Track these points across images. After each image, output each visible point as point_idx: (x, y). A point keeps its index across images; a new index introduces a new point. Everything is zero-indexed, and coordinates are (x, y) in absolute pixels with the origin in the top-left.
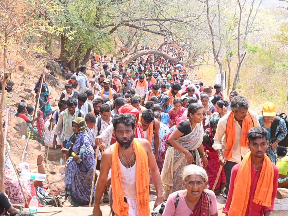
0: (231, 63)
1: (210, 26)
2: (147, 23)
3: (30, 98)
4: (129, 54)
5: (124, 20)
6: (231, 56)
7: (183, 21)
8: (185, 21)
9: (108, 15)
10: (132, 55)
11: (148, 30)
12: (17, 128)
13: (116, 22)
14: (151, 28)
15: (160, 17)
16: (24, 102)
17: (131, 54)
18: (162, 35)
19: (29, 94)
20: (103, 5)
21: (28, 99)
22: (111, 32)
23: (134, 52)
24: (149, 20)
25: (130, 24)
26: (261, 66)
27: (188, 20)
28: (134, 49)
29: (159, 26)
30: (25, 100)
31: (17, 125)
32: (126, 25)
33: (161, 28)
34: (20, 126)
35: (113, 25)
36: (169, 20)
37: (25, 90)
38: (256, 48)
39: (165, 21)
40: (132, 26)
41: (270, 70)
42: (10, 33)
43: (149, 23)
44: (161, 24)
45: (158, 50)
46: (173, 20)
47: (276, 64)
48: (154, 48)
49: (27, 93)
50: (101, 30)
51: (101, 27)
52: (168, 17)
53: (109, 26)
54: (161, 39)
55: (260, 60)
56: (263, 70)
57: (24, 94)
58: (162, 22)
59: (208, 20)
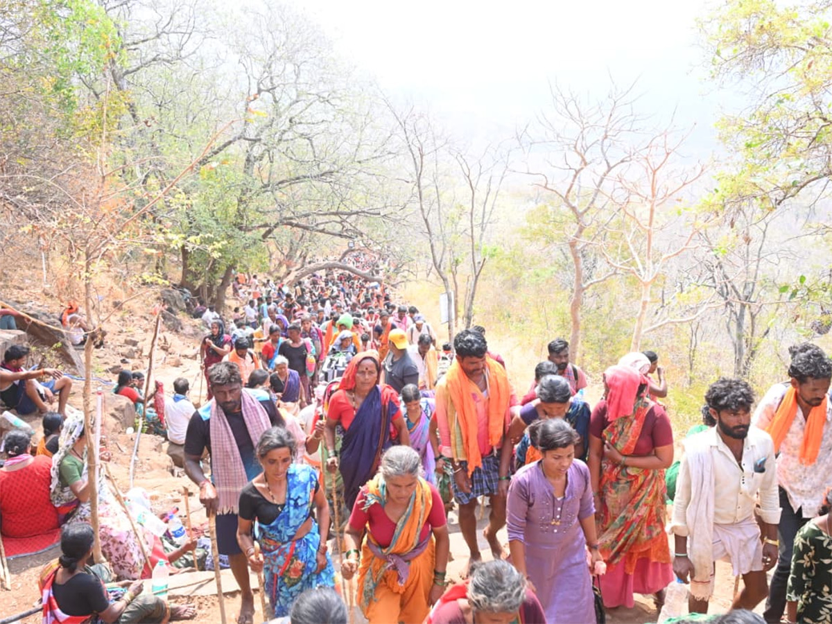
0: (457, 276)
1: (426, 220)
2: (320, 219)
3: (136, 355)
4: (293, 269)
5: (284, 216)
6: (456, 265)
7: (379, 214)
8: (382, 214)
9: (257, 210)
10: (299, 272)
11: (322, 231)
12: (117, 414)
13: (272, 219)
14: (329, 227)
15: (342, 209)
16: (126, 363)
17: (297, 270)
18: (346, 237)
19: (135, 348)
20: (249, 194)
21: (133, 358)
22: (265, 236)
23: (303, 266)
24: (326, 214)
25: (295, 222)
26: (499, 278)
27: (386, 211)
28: (300, 261)
29: (341, 223)
30: (127, 360)
31: (116, 409)
32: (287, 224)
33: (344, 227)
34: (123, 411)
35: (266, 225)
36: (357, 213)
37: (127, 342)
38: (495, 250)
39: (350, 214)
40: (297, 226)
41: (514, 284)
42: (95, 251)
43: (326, 218)
44: (344, 221)
45: (340, 261)
46: (364, 212)
47: (525, 274)
48: (331, 258)
49: (130, 347)
50: (248, 235)
51: (247, 229)
52: (355, 209)
53: (260, 227)
54: (343, 244)
55: (498, 268)
56: (504, 283)
57: (125, 350)
58: (345, 217)
59: (422, 209)
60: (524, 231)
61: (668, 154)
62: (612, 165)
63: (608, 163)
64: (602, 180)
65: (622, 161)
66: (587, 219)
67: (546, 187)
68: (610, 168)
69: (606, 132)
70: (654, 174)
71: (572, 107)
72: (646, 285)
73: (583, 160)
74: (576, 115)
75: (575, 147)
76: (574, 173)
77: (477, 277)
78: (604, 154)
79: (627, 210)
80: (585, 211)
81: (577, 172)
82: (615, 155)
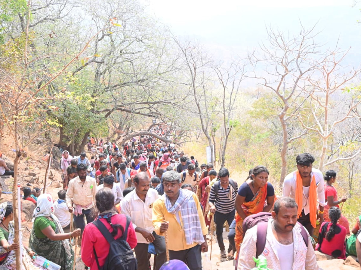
1: (198, 105)
2: (137, 107)
3: (35, 182)
4: (122, 136)
5: (117, 104)
6: (215, 132)
7: (171, 103)
8: (172, 103)
9: (102, 101)
10: (125, 137)
11: (139, 113)
12: (26, 211)
13: (110, 107)
14: (142, 111)
15: (150, 100)
16: (30, 185)
17: (124, 136)
18: (152, 116)
19: (34, 178)
20: (97, 93)
21: (33, 183)
22: (106, 116)
23: (127, 134)
24: (140, 103)
25: (123, 108)
26: (238, 139)
27: (175, 101)
28: (126, 131)
29: (149, 108)
30: (30, 184)
31: (26, 208)
32: (119, 109)
33: (151, 111)
34: (29, 209)
35: (107, 110)
36: (158, 102)
37: (30, 174)
38: (236, 123)
39: (154, 103)
40: (124, 110)
41: (247, 143)
42: (20, 106)
43: (140, 106)
44: (151, 107)
45: (148, 131)
46: (162, 102)
47: (253, 137)
48: (142, 130)
49: (32, 177)
50: (97, 115)
51: (98, 112)
52: (157, 100)
53: (104, 111)
54: (149, 121)
55: (237, 134)
56: (241, 142)
57: (29, 178)
58: (151, 105)
59: (196, 99)
60: (252, 113)
61: (336, 64)
62: (303, 72)
63: (300, 71)
64: (298, 79)
65: (309, 70)
66: (289, 103)
67: (265, 85)
68: (302, 74)
69: (299, 54)
70: (328, 76)
71: (279, 40)
72: (325, 139)
73: (287, 69)
74: (282, 45)
75: (282, 63)
76: (281, 77)
77: (227, 136)
78: (298, 66)
79: (313, 96)
80: (288, 98)
81: (283, 77)
82: (304, 67)
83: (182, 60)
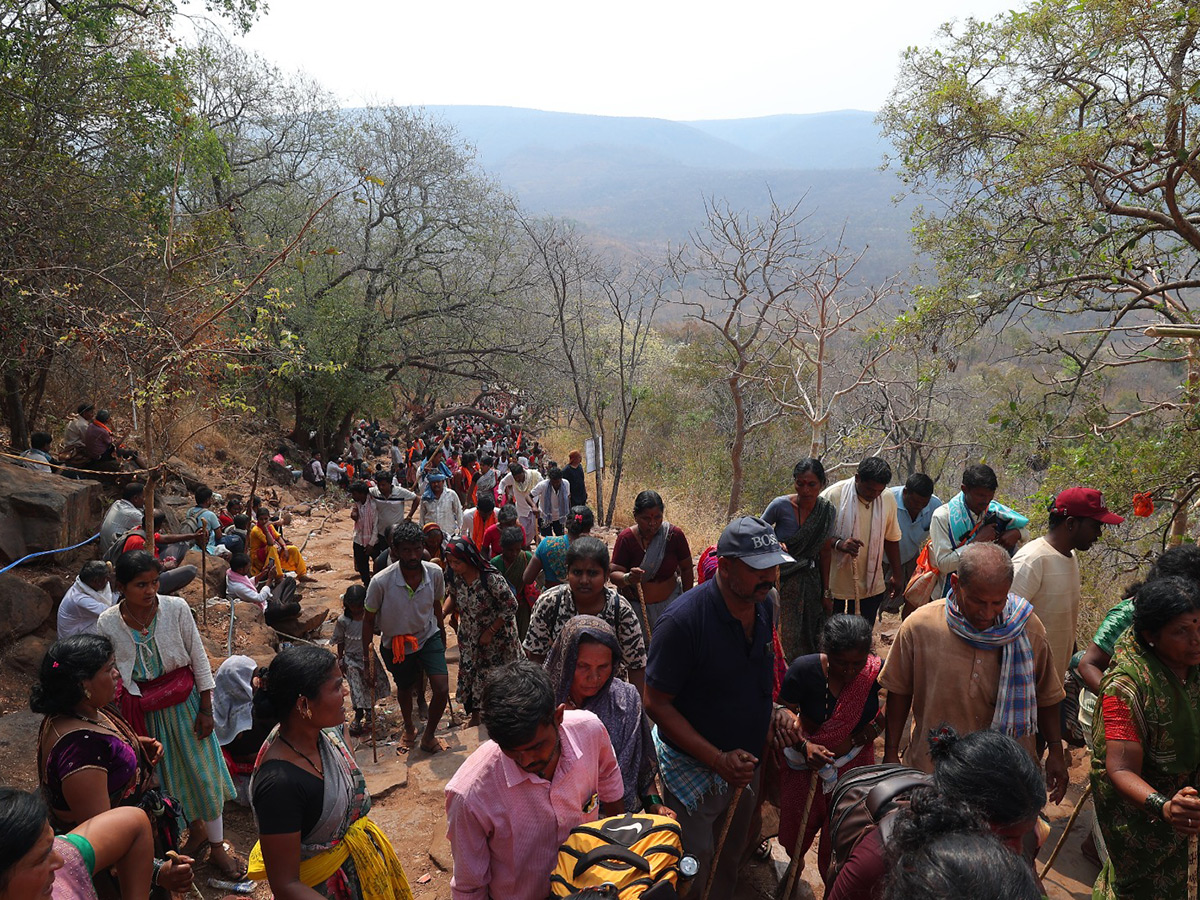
0: (604, 421)
1: (570, 357)
2: (449, 358)
5: (410, 354)
6: (603, 409)
7: (516, 352)
8: (520, 352)
9: (379, 349)
11: (453, 372)
13: (396, 359)
14: (459, 368)
15: (475, 346)
18: (479, 378)
20: (370, 331)
22: (388, 378)
23: (430, 413)
24: (456, 353)
25: (422, 362)
26: (649, 425)
27: (524, 349)
29: (473, 363)
32: (413, 364)
33: (476, 367)
35: (389, 366)
36: (491, 351)
38: (645, 391)
39: (485, 352)
40: (425, 366)
41: (665, 430)
43: (457, 358)
44: (476, 360)
46: (499, 349)
47: (680, 418)
50: (370, 376)
51: (368, 370)
52: (489, 346)
53: (383, 367)
54: (474, 388)
55: (648, 413)
56: (654, 429)
58: (478, 355)
59: (565, 345)
60: (675, 371)
61: (839, 279)
62: (775, 294)
63: (771, 293)
64: (766, 307)
65: (786, 290)
66: (749, 355)
67: (703, 319)
68: (773, 299)
69: (768, 258)
70: (824, 302)
71: (730, 228)
72: (816, 425)
73: (744, 288)
74: (735, 239)
75: (735, 274)
76: (733, 302)
77: (627, 420)
78: (766, 282)
79: (794, 340)
80: (747, 346)
81: (737, 302)
82: (778, 284)
83: (539, 266)
